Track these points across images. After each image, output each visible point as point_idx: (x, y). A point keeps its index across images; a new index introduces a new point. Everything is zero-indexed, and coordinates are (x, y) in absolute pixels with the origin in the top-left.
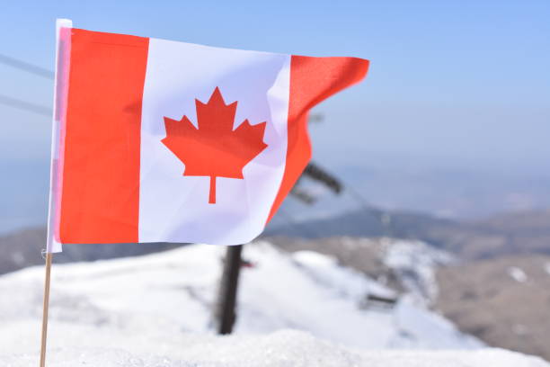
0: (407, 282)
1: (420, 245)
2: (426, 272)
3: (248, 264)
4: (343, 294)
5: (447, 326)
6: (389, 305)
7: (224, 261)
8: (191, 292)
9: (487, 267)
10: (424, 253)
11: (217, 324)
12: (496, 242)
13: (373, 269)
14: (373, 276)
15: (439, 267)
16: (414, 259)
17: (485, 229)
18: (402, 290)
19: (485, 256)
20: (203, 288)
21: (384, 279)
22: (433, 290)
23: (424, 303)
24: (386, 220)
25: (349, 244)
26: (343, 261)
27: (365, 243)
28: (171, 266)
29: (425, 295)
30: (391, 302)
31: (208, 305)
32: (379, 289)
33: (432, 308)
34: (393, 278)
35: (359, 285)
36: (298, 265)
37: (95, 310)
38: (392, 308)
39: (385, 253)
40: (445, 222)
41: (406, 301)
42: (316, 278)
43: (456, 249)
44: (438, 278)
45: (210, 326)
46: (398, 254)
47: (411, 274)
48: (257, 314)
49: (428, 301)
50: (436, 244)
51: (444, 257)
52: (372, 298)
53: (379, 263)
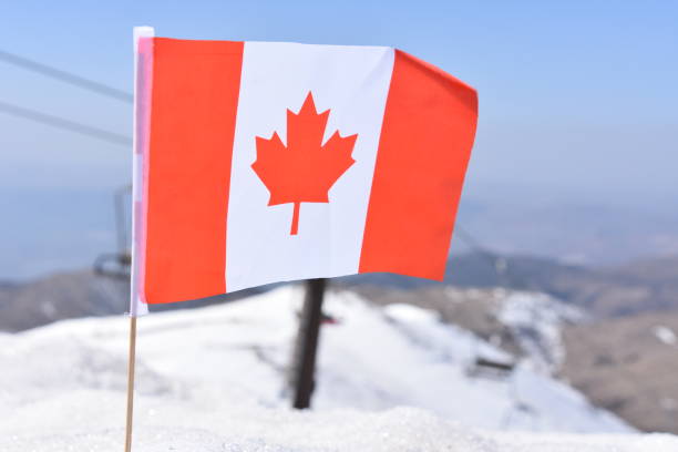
0: (527, 343)
1: (543, 298)
2: (550, 331)
3: (330, 320)
4: (447, 358)
5: (576, 398)
6: (503, 372)
7: (299, 315)
8: (259, 352)
9: (626, 326)
10: (548, 307)
11: (291, 393)
12: (637, 295)
13: (484, 326)
14: (484, 336)
15: (567, 324)
16: (536, 315)
17: (625, 278)
18: (520, 353)
19: (624, 312)
20: (273, 348)
21: (497, 339)
22: (558, 354)
23: (547, 369)
24: (501, 266)
25: (454, 295)
26: (446, 317)
27: (474, 294)
28: (235, 321)
29: (549, 360)
30: (506, 368)
31: (280, 369)
32: (492, 352)
33: (556, 376)
34: (508, 338)
35: (467, 346)
36: (391, 321)
37: (155, 376)
38: (507, 375)
39: (500, 306)
40: (575, 270)
41: (525, 367)
42: (414, 338)
43: (588, 304)
44: (565, 339)
45: (283, 395)
46: (515, 309)
47: (531, 333)
48: (340, 380)
49: (552, 368)
50: (564, 297)
51: (573, 312)
52: (482, 363)
53: (492, 319)
